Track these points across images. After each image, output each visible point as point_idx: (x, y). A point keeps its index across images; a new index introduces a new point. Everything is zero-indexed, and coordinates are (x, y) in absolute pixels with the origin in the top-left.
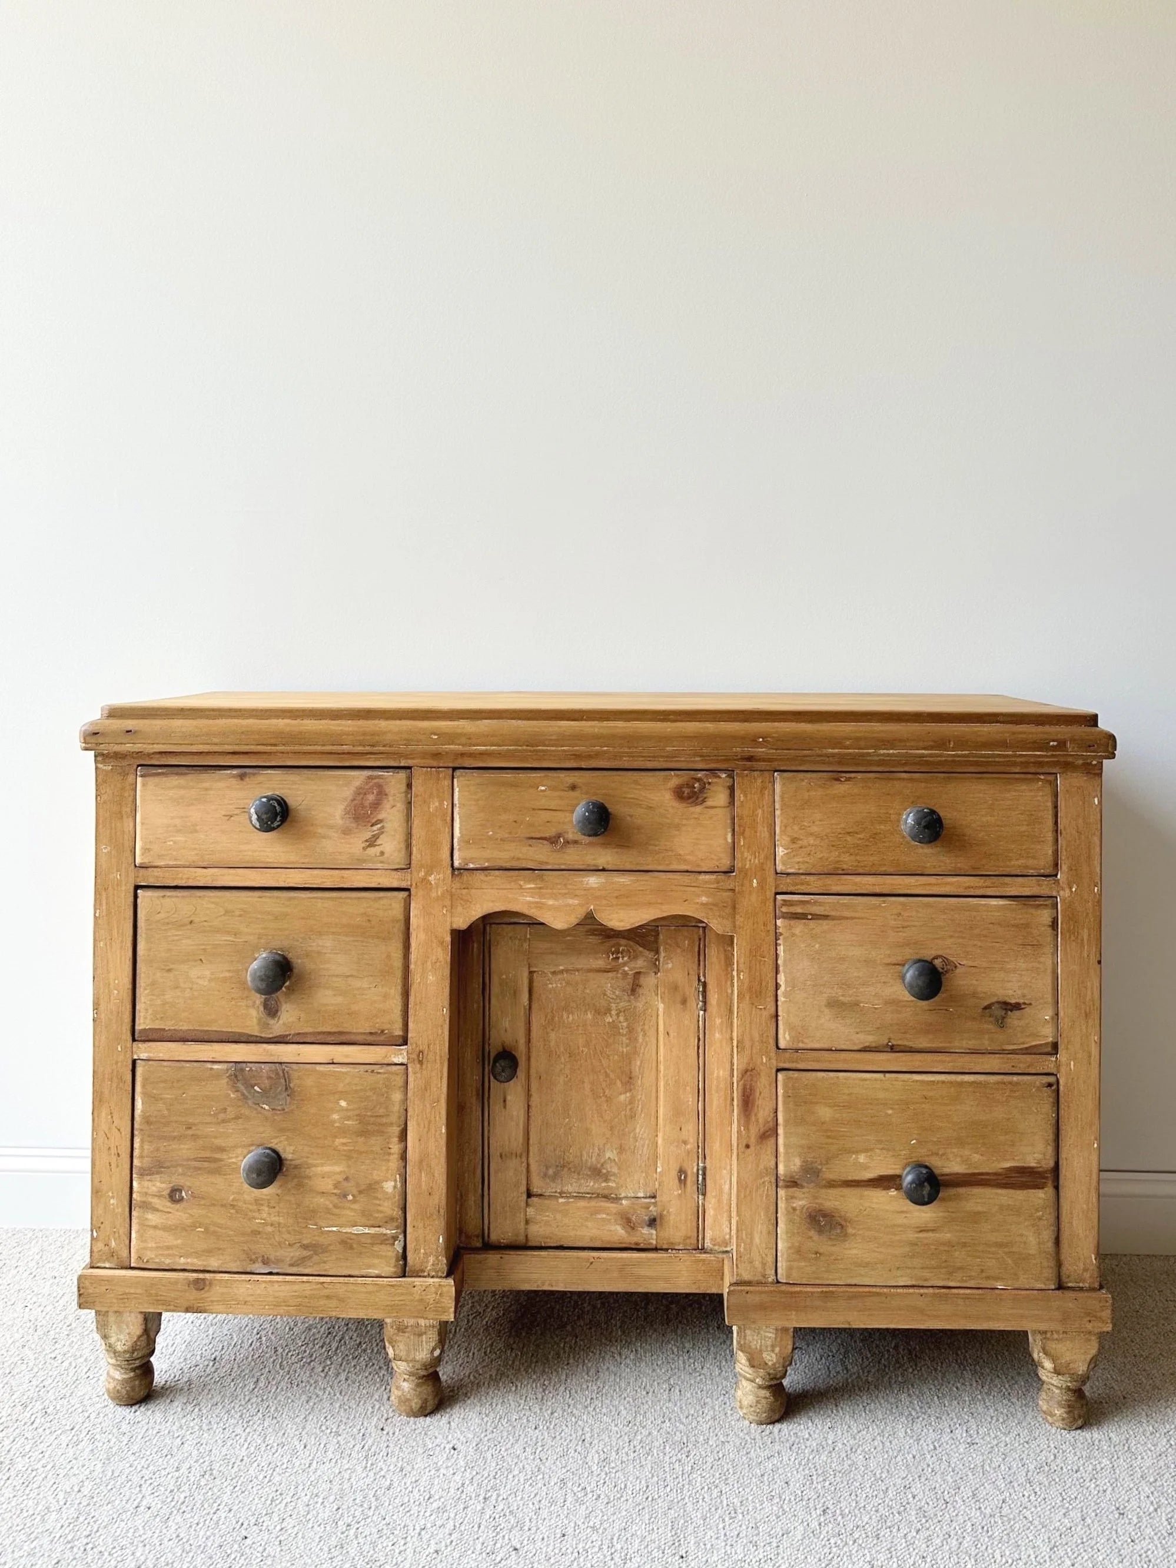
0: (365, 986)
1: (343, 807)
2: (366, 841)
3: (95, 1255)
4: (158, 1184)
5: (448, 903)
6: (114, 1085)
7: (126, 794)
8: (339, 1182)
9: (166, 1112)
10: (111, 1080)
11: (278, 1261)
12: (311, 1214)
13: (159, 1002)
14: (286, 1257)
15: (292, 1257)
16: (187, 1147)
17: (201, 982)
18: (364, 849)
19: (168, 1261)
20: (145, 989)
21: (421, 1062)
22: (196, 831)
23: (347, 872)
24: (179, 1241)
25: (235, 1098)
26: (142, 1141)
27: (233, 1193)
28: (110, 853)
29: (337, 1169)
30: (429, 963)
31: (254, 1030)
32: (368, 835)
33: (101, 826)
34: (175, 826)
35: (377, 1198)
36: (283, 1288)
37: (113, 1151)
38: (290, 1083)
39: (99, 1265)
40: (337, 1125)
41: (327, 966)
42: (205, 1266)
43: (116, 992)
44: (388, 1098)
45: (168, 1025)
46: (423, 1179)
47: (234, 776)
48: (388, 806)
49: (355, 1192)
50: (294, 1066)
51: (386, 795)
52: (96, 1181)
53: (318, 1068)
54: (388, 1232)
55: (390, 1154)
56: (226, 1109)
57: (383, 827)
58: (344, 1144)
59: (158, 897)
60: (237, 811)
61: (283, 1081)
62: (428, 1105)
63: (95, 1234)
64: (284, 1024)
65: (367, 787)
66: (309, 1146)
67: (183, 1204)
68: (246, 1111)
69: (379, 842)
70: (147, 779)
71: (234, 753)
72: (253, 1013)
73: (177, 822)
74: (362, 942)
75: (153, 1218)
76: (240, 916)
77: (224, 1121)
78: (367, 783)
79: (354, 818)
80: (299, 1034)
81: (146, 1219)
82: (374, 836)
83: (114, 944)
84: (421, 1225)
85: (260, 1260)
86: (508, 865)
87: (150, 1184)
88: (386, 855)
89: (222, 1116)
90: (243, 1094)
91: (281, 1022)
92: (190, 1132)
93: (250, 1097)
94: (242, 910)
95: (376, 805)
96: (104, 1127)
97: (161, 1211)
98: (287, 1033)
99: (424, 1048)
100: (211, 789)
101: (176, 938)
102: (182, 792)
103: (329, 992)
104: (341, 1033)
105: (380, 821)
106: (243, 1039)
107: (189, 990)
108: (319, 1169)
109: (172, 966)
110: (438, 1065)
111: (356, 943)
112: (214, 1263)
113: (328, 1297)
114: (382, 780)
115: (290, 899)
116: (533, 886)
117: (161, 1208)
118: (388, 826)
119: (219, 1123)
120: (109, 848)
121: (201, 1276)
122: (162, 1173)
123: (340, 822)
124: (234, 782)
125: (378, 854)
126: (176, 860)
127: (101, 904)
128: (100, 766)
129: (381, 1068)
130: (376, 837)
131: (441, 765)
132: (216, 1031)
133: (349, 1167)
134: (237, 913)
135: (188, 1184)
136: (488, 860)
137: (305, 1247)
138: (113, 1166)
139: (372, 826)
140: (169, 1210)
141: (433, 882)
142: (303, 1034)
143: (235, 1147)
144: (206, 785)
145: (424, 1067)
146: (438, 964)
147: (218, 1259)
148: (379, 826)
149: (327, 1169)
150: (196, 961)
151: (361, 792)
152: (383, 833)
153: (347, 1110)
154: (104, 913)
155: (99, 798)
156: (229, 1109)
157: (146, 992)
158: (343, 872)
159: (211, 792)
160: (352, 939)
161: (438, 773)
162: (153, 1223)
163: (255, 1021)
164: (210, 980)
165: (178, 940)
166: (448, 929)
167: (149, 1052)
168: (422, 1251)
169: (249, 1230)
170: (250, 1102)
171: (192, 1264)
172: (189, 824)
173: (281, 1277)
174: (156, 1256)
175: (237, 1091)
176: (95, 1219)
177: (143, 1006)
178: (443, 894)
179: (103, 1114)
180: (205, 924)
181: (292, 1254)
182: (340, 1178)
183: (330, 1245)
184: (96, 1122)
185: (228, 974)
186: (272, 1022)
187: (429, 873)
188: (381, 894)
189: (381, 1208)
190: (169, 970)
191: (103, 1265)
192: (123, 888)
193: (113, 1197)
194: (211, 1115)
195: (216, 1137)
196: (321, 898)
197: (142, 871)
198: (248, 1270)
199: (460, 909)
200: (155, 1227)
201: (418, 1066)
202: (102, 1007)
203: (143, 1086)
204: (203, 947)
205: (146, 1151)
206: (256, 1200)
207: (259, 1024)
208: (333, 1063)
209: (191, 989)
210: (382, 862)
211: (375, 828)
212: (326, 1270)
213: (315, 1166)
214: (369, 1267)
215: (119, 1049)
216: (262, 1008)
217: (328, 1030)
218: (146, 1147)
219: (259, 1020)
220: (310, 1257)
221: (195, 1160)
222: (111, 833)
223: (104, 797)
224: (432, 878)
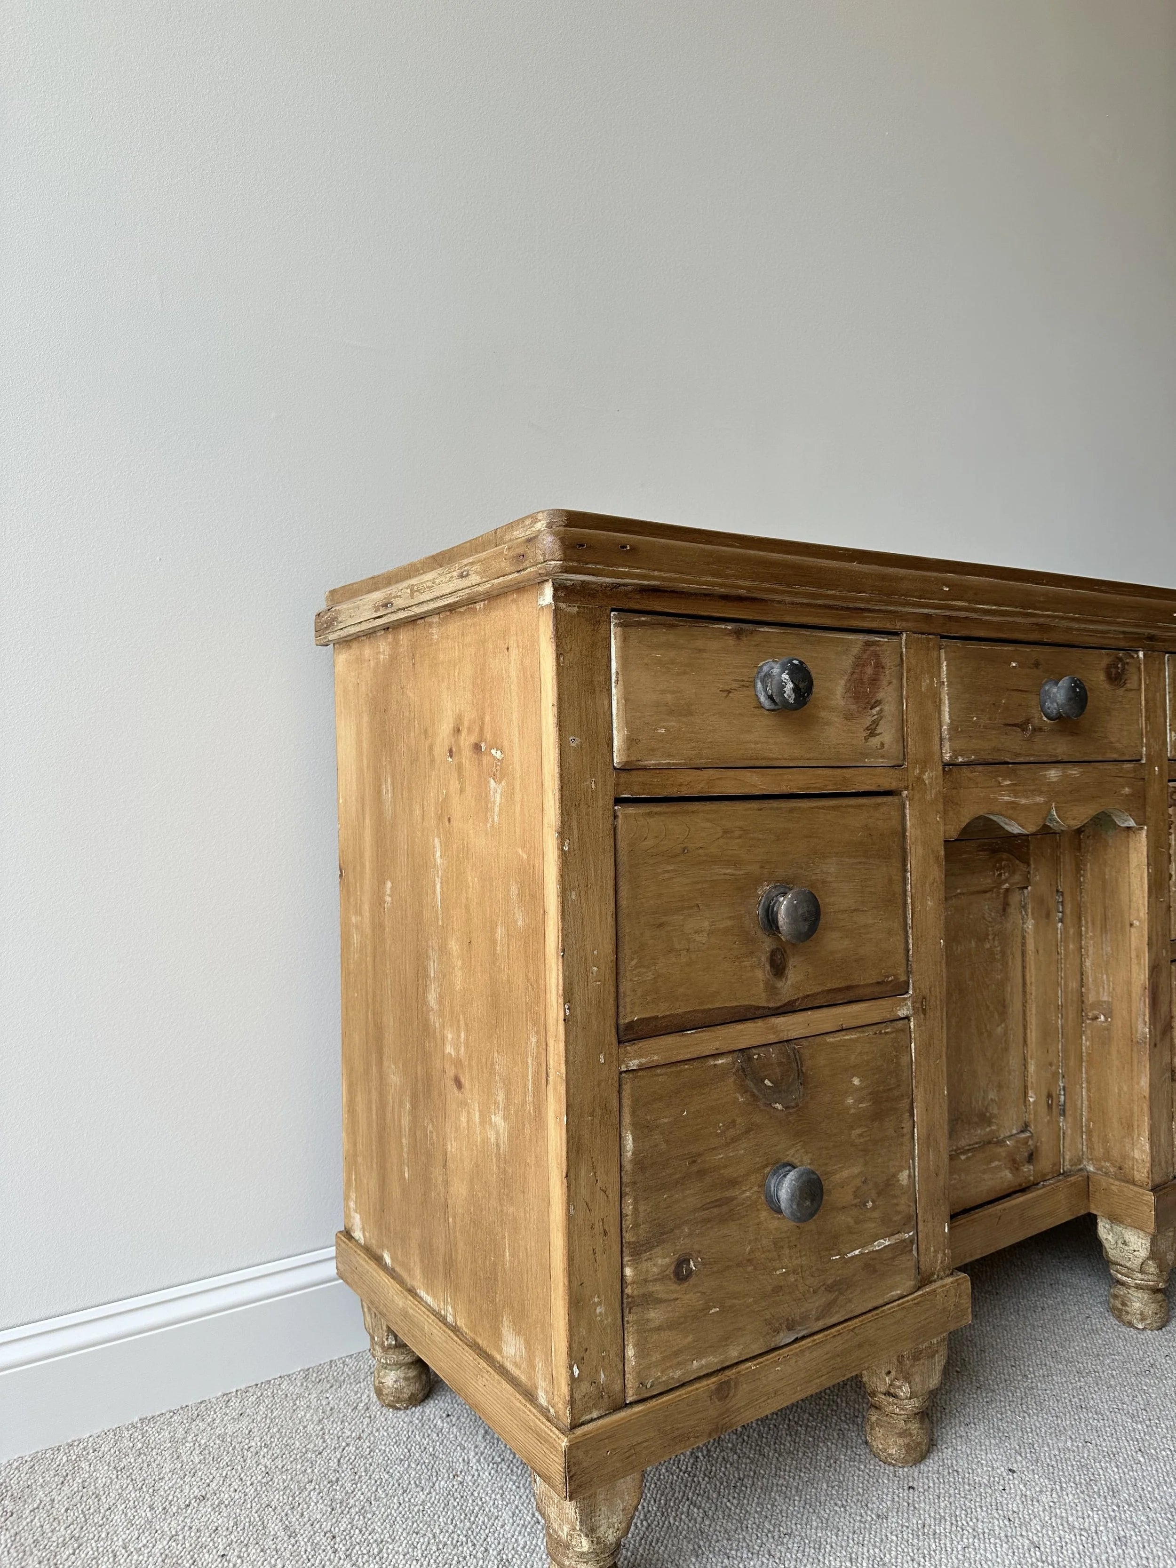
0: (870, 921)
1: (843, 682)
2: (867, 729)
3: (579, 1405)
4: (660, 1261)
5: (941, 807)
6: (597, 1121)
7: (599, 655)
8: (858, 1188)
9: (664, 1146)
10: (592, 1114)
11: (805, 1318)
12: (833, 1242)
13: (650, 976)
14: (811, 1310)
15: (817, 1308)
16: (692, 1191)
17: (697, 938)
18: (866, 739)
19: (678, 1373)
20: (632, 959)
21: (924, 1012)
22: (691, 713)
23: (850, 770)
24: (690, 1338)
25: (744, 1102)
26: (636, 1202)
27: (750, 1242)
28: (580, 747)
29: (856, 1170)
30: (927, 885)
31: (761, 999)
32: (868, 721)
33: (566, 705)
34: (666, 704)
35: (894, 1197)
36: (815, 1354)
37: (598, 1228)
38: (802, 1066)
39: (583, 1419)
40: (852, 1111)
41: (832, 899)
42: (723, 1362)
43: (595, 969)
44: (898, 1064)
45: (662, 1010)
46: (931, 1157)
47: (729, 633)
48: (885, 683)
49: (873, 1193)
50: (805, 1043)
51: (883, 668)
52: (576, 1284)
53: (830, 1039)
54: (907, 1236)
55: (903, 1135)
56: (734, 1121)
57: (881, 711)
58: (860, 1135)
59: (643, 815)
60: (735, 685)
61: (794, 1065)
62: (932, 1064)
63: (576, 1372)
64: (792, 985)
65: (865, 656)
66: (826, 1148)
67: (693, 1280)
68: (757, 1118)
69: (879, 731)
70: (628, 630)
71: (725, 598)
72: (760, 974)
73: (669, 697)
74: (865, 863)
75: (655, 1315)
76: (740, 837)
77: (734, 1140)
78: (865, 651)
79: (854, 698)
80: (808, 996)
81: (648, 1320)
82: (874, 722)
83: (590, 892)
84: (930, 1218)
85: (784, 1326)
86: (990, 758)
87: (649, 1264)
88: (886, 747)
89: (731, 1132)
90: (753, 1095)
91: (789, 982)
92: (695, 1168)
93: (761, 1097)
94: (741, 828)
95: (874, 681)
96: (584, 1192)
97: (666, 1301)
98: (796, 997)
99: (926, 992)
100: (704, 650)
101: (667, 875)
102: (672, 654)
103: (835, 935)
104: (849, 988)
105: (878, 703)
106: (749, 1015)
107: (685, 952)
108: (838, 1176)
109: (664, 919)
110: (938, 1014)
111: (859, 867)
112: (734, 1353)
113: (860, 1346)
114: (878, 648)
115: (792, 810)
116: (1009, 783)
117: (663, 1296)
118: (886, 708)
119: (728, 1145)
120: (578, 740)
121: (722, 1377)
122: (663, 1242)
123: (842, 703)
124: (731, 641)
125: (879, 747)
126: (669, 756)
127: (570, 829)
128: (562, 605)
129: (887, 1027)
130: (876, 723)
131: (932, 631)
132: (719, 1008)
133: (866, 1164)
134: (737, 833)
135: (696, 1247)
136: (974, 752)
137: (829, 1289)
138: (599, 1251)
139: (871, 709)
140: (675, 1296)
141: (927, 782)
142: (812, 995)
143: (748, 1175)
144: (699, 644)
145: (927, 1016)
146: (935, 885)
147: (739, 1345)
148: (878, 709)
149: (846, 1173)
150: (691, 908)
151: (859, 663)
152: (882, 717)
153: (863, 1088)
154: (576, 846)
155: (561, 659)
156: (739, 1120)
157: (633, 963)
158: (844, 770)
159: (705, 655)
160: (855, 861)
161: (928, 640)
162: (657, 1323)
163: (762, 985)
164: (710, 933)
165: (670, 879)
166: (942, 839)
167: (641, 1056)
168: (932, 1249)
169: (769, 1288)
170: (760, 1104)
171: (707, 1366)
172: (683, 702)
173: (809, 1340)
174: (663, 1372)
175: (746, 1092)
176: (575, 1346)
177: (629, 984)
178: (936, 795)
179: (583, 1173)
180: (701, 851)
181: (817, 1304)
182: (858, 1182)
183: (854, 1275)
184: (573, 1188)
185: (729, 923)
186: (780, 984)
187: (923, 771)
188: (879, 800)
189: (898, 1208)
190: (661, 925)
191: (588, 1417)
192: (600, 803)
193: (599, 1303)
194: (717, 1135)
195: (725, 1167)
196: (823, 808)
197: (624, 776)
198: (773, 1345)
199: (951, 814)
200: (659, 1329)
201: (922, 1016)
202: (578, 997)
203: (633, 1113)
204: (699, 886)
205: (642, 1215)
206: (775, 1244)
207: (766, 990)
208: (842, 1030)
209: (688, 950)
210: (883, 757)
211: (874, 711)
212: (852, 1311)
213: (834, 1173)
214: (892, 1288)
215: (602, 1061)
216: (768, 967)
217: (837, 986)
218: (641, 1208)
219: (767, 983)
220: (835, 1300)
221: (703, 1208)
222: (580, 716)
223: (570, 657)
224: (925, 777)
